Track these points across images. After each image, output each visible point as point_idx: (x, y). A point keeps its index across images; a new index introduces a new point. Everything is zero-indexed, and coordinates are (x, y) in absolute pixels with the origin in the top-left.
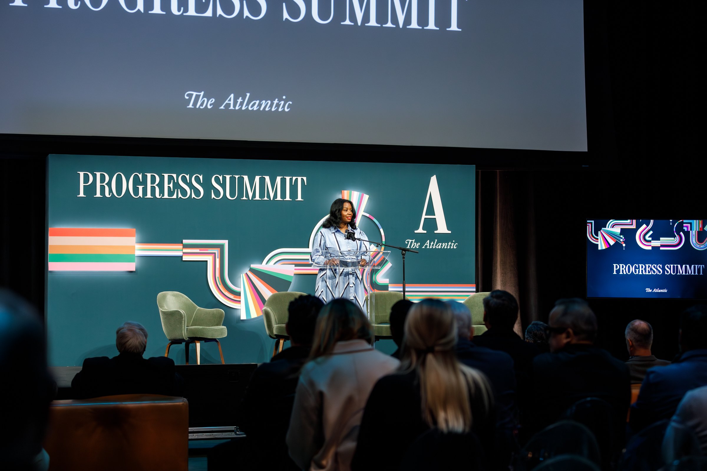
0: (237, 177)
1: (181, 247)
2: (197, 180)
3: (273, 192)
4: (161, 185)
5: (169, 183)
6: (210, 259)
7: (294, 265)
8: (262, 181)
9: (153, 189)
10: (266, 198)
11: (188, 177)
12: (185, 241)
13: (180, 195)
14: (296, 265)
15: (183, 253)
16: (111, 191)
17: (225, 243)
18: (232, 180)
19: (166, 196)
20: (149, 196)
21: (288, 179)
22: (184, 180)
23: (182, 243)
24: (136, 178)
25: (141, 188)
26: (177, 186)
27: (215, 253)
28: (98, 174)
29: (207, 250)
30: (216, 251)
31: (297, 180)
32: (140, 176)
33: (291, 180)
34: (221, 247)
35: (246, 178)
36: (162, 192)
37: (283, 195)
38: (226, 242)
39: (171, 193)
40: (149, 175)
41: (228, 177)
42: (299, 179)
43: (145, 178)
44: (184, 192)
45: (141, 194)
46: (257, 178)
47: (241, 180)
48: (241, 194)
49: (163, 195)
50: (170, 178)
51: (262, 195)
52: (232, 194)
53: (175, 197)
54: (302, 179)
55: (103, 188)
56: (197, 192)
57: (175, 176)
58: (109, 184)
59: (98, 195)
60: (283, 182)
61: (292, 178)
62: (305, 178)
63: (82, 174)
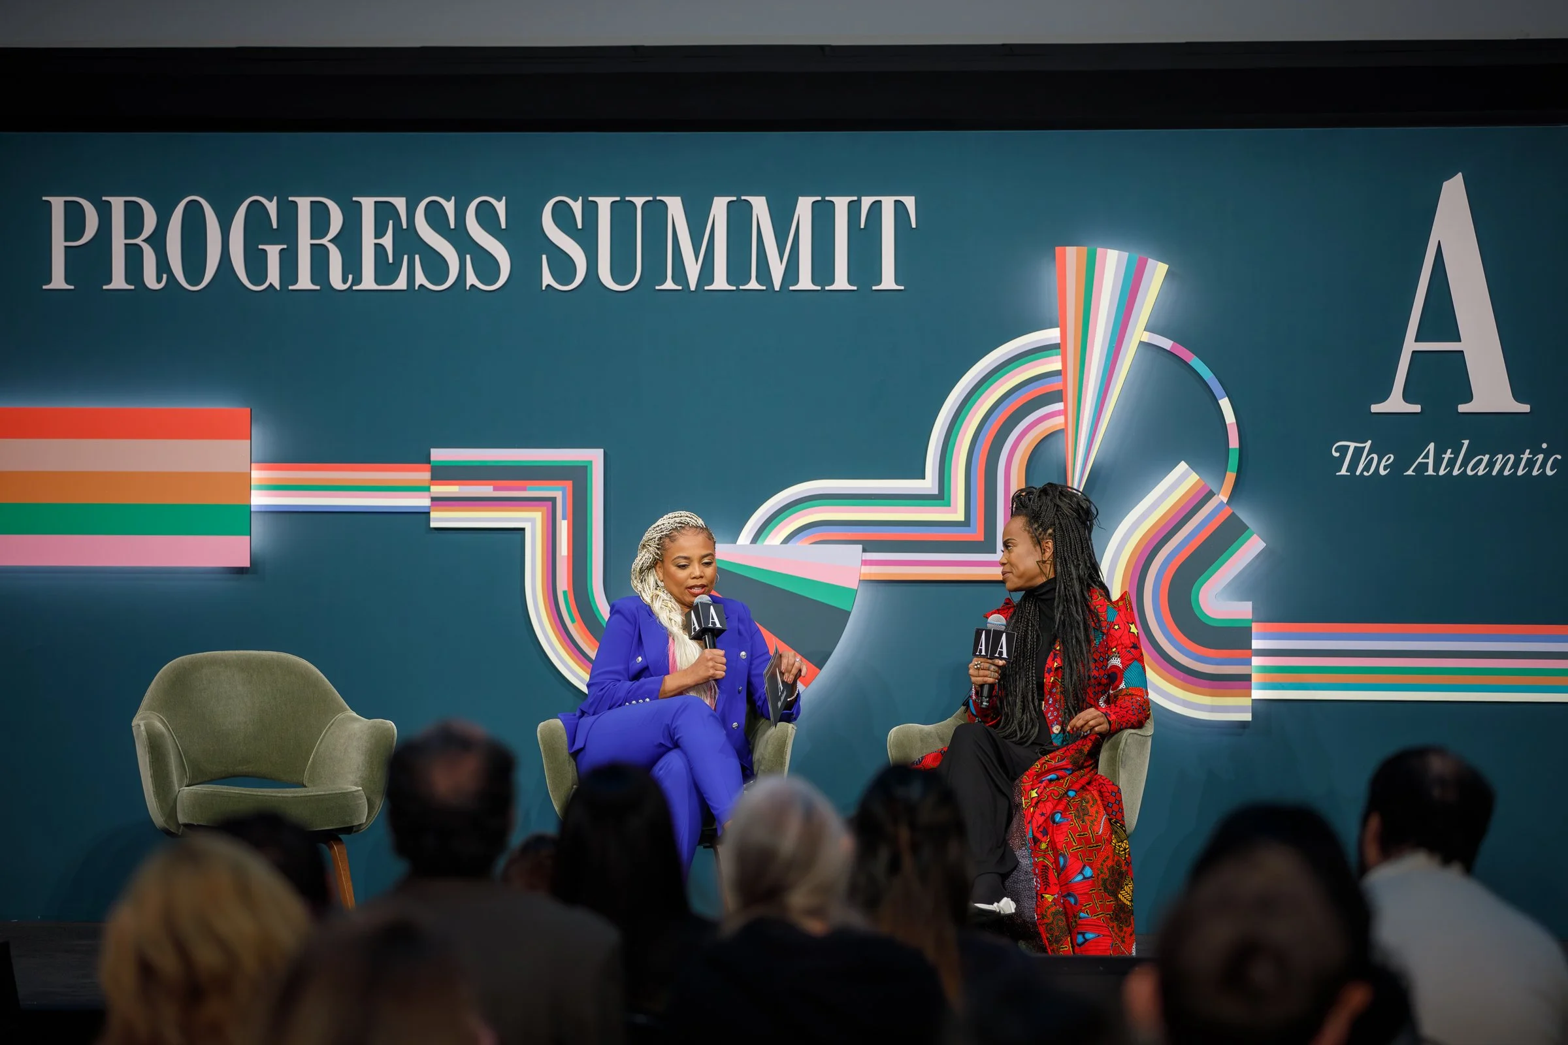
0: (639, 201)
1: (427, 475)
2: (487, 217)
3: (781, 262)
4: (349, 241)
5: (379, 232)
6: (533, 521)
7: (860, 547)
8: (740, 218)
9: (320, 257)
10: (753, 285)
11: (449, 207)
12: (439, 455)
13: (420, 279)
14: (868, 546)
15: (433, 499)
16: (163, 266)
17: (591, 462)
18: (621, 214)
19: (368, 282)
20: (304, 282)
21: (841, 204)
22: (436, 217)
23: (429, 461)
24: (256, 215)
25: (273, 252)
26: (408, 241)
27: (553, 500)
28: (118, 204)
29: (524, 489)
30: (558, 492)
31: (876, 207)
32: (272, 207)
33: (854, 208)
34: (577, 475)
35: (675, 206)
36: (352, 266)
37: (823, 267)
38: (595, 457)
39: (386, 271)
40: (304, 204)
41: (604, 204)
42: (888, 203)
43: (288, 213)
44: (435, 265)
45: (273, 277)
46: (719, 207)
47: (656, 215)
48: (655, 271)
49: (358, 280)
50: (385, 213)
51: (737, 271)
52: (621, 270)
53: (401, 283)
54: (900, 207)
55: (134, 256)
56: (486, 265)
57: (400, 203)
58: (158, 240)
59: (119, 281)
60: (823, 217)
61: (859, 201)
62: (910, 202)
63: (58, 204)
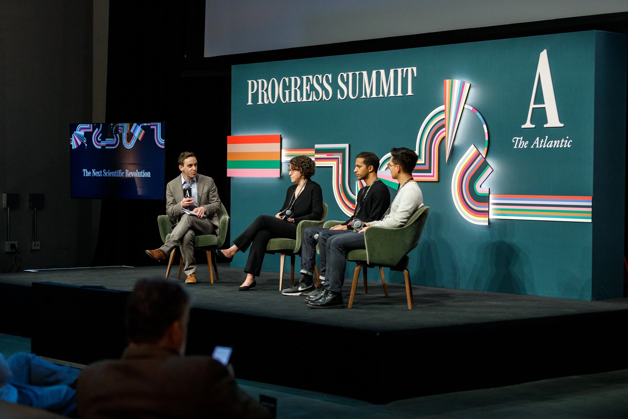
0: (357, 73)
1: (314, 152)
2: (327, 80)
3: (387, 88)
4: (301, 88)
5: (307, 86)
6: (334, 164)
8: (378, 76)
9: (296, 93)
10: (381, 95)
11: (320, 77)
12: (317, 146)
13: (315, 98)
15: (315, 158)
16: (268, 98)
17: (346, 147)
18: (354, 77)
19: (305, 99)
20: (293, 100)
21: (399, 70)
22: (318, 80)
23: (314, 148)
24: (284, 82)
25: (287, 92)
26: (312, 87)
27: (338, 158)
28: (260, 81)
29: (332, 155)
30: (339, 156)
31: (407, 71)
32: (287, 80)
33: (403, 72)
34: (342, 151)
35: (365, 73)
36: (302, 95)
37: (396, 89)
39: (308, 96)
40: (293, 79)
41: (350, 74)
42: (410, 70)
43: (290, 81)
44: (317, 94)
45: (287, 99)
46: (374, 73)
47: (361, 75)
48: (360, 94)
49: (303, 98)
50: (308, 80)
51: (377, 92)
52: (354, 92)
53: (310, 100)
54: (412, 71)
55: (263, 95)
56: (327, 93)
57: (311, 77)
58: (267, 90)
59: (260, 102)
60: (396, 75)
61: (403, 70)
62: (415, 69)
63: (250, 82)
